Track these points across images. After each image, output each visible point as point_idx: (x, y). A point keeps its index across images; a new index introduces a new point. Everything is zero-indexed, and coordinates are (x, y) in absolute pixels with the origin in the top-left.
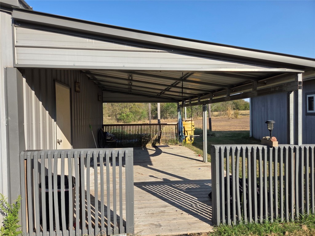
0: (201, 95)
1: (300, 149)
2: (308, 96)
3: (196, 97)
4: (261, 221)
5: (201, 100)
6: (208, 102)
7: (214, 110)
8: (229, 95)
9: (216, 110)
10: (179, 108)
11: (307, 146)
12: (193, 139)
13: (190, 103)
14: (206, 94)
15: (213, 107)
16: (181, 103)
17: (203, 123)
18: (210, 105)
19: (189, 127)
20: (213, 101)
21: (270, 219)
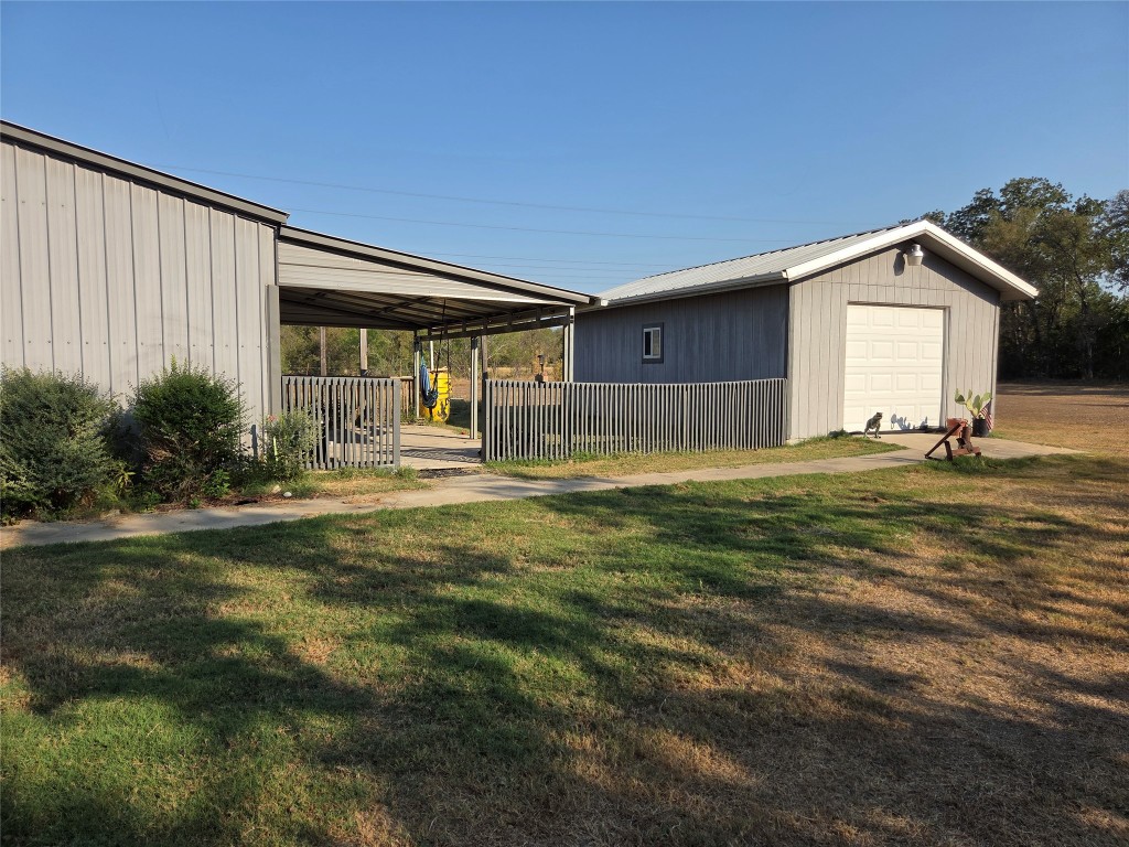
0: (468, 319)
1: (571, 385)
2: (645, 330)
3: (457, 322)
4: (531, 458)
5: (468, 329)
6: (480, 333)
7: (498, 359)
8: (538, 319)
9: (504, 362)
10: (417, 344)
11: (578, 384)
12: (447, 411)
13: (446, 332)
14: (476, 318)
15: (498, 349)
16: (424, 332)
17: (471, 392)
18: (484, 337)
19: (444, 386)
20: (489, 332)
21: (539, 455)
